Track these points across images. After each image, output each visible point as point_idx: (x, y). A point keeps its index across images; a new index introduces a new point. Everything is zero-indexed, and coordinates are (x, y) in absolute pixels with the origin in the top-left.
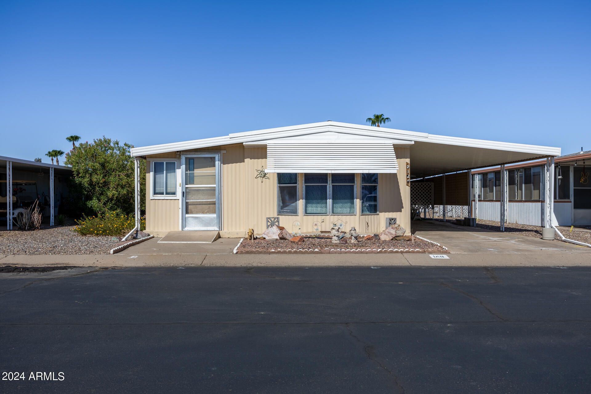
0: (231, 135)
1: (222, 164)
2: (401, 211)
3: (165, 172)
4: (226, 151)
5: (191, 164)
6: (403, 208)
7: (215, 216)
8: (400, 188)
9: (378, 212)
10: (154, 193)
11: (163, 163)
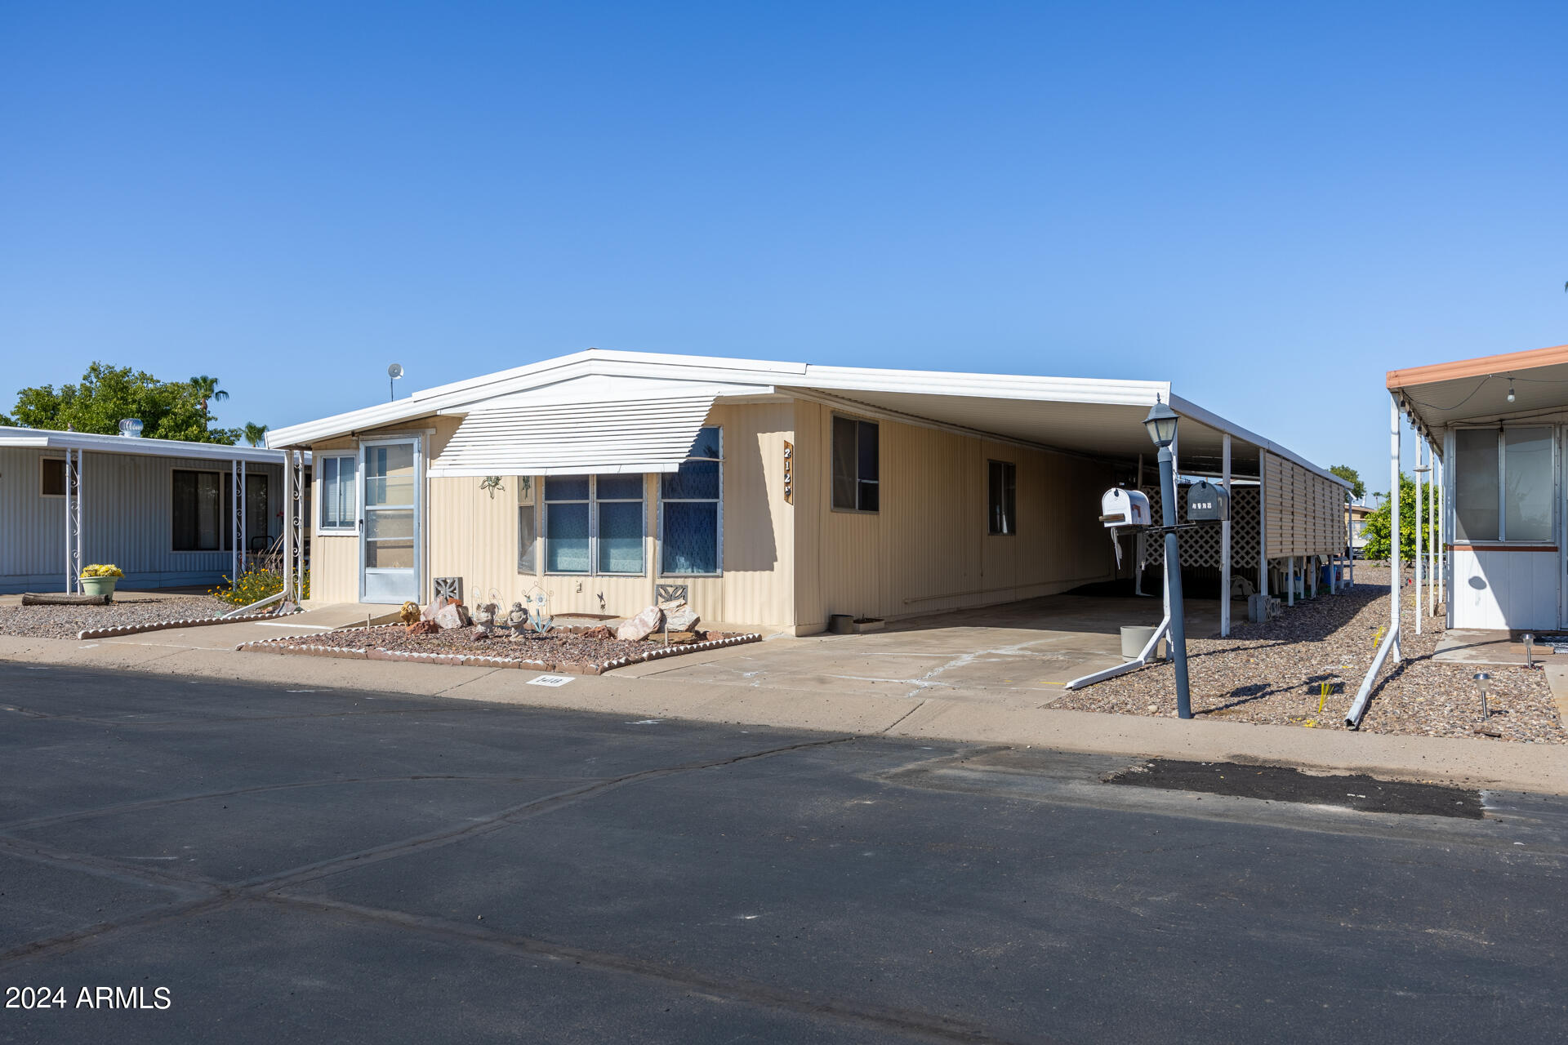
0: (417, 395)
1: (428, 460)
2: (772, 569)
3: (338, 477)
4: (435, 429)
5: (378, 462)
6: (776, 560)
7: (410, 572)
8: (770, 507)
9: (719, 571)
10: (323, 522)
11: (336, 459)
